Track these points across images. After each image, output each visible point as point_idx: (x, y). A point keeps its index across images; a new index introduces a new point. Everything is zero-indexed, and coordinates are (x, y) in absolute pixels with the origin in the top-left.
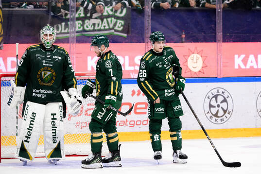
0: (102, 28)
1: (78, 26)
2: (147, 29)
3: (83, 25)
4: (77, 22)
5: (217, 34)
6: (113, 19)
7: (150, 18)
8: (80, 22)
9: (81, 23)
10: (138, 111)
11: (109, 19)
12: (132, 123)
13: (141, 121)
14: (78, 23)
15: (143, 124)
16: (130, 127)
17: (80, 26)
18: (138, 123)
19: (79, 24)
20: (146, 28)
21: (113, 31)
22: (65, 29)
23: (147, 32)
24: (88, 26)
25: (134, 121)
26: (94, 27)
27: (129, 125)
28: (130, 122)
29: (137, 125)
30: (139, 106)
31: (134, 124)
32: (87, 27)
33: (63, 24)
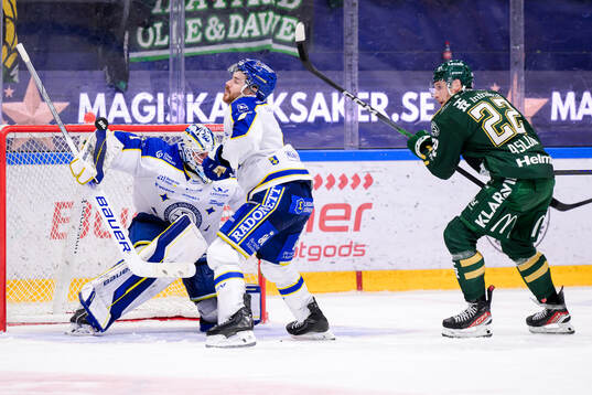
0: (245, 35)
1: (191, 30)
2: (350, 34)
3: (202, 30)
4: (190, 23)
5: (512, 47)
6: (271, 14)
7: (357, 8)
8: (198, 21)
9: (200, 24)
10: (328, 223)
11: (262, 16)
12: (316, 251)
13: (334, 247)
14: (192, 25)
15: (340, 254)
16: (310, 260)
17: (195, 30)
18: (330, 251)
19: (194, 25)
20: (346, 34)
21: (270, 42)
22: (162, 38)
23: (348, 40)
24: (215, 31)
25: (319, 247)
26: (227, 33)
27: (308, 256)
28: (311, 248)
29: (326, 255)
30: (330, 213)
31: (319, 255)
32: (212, 33)
33: (158, 26)
